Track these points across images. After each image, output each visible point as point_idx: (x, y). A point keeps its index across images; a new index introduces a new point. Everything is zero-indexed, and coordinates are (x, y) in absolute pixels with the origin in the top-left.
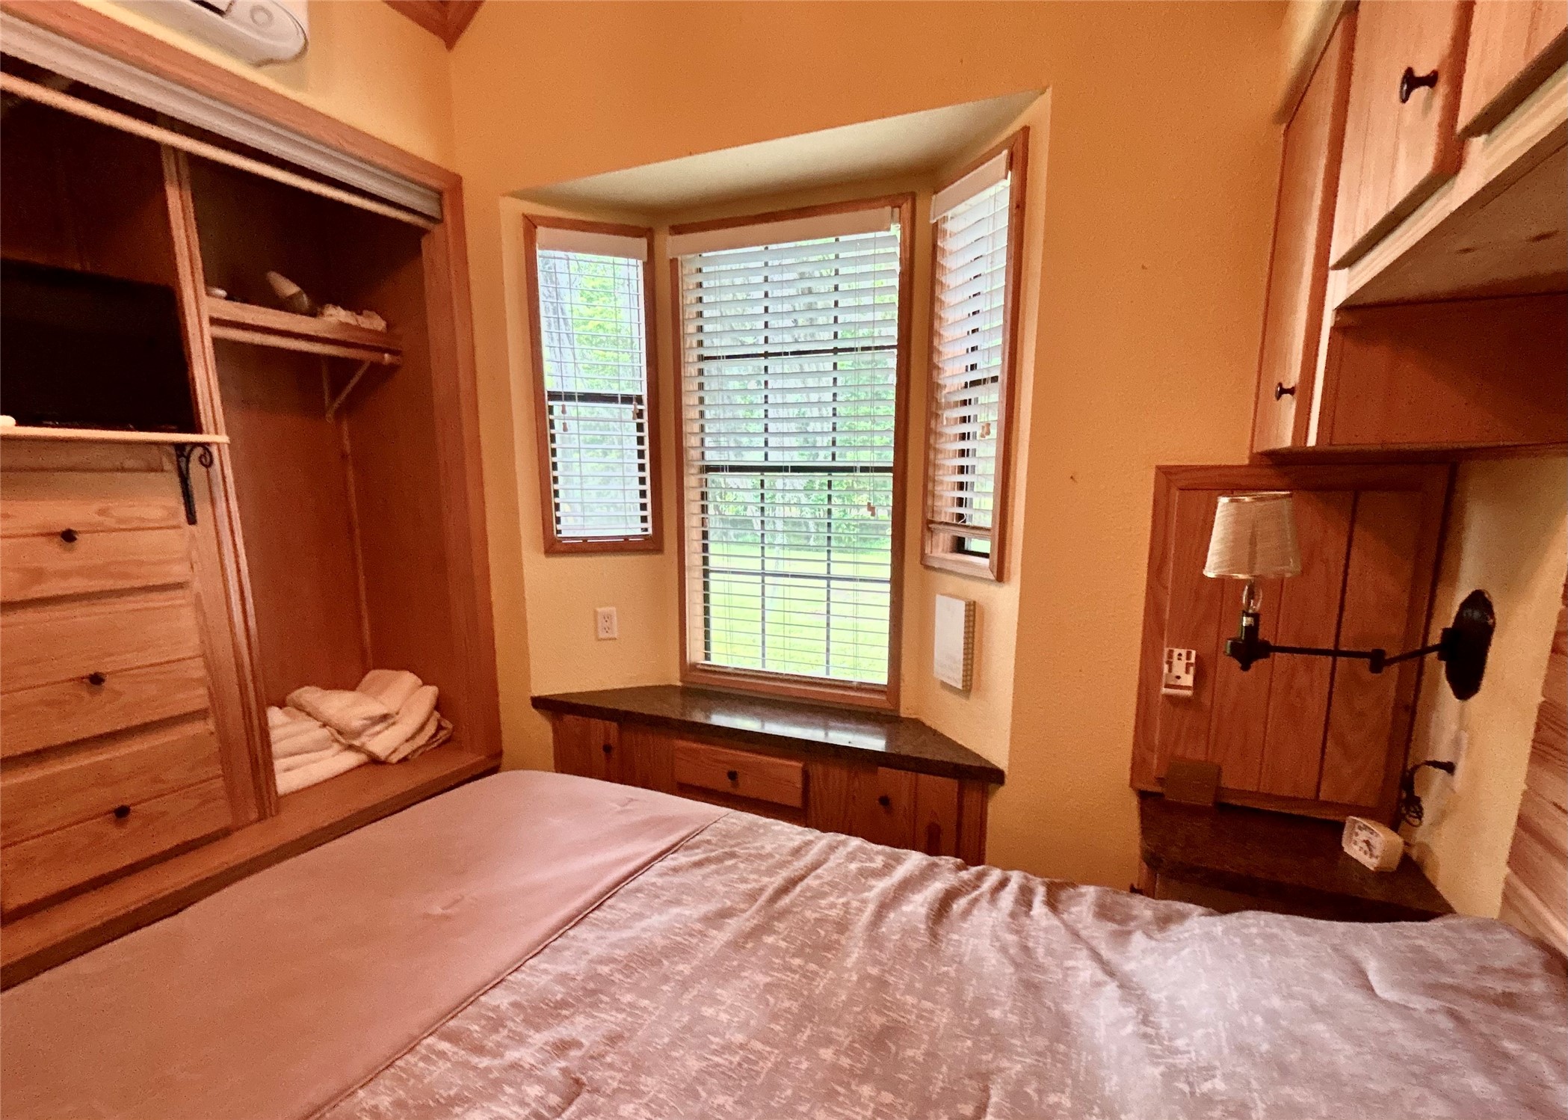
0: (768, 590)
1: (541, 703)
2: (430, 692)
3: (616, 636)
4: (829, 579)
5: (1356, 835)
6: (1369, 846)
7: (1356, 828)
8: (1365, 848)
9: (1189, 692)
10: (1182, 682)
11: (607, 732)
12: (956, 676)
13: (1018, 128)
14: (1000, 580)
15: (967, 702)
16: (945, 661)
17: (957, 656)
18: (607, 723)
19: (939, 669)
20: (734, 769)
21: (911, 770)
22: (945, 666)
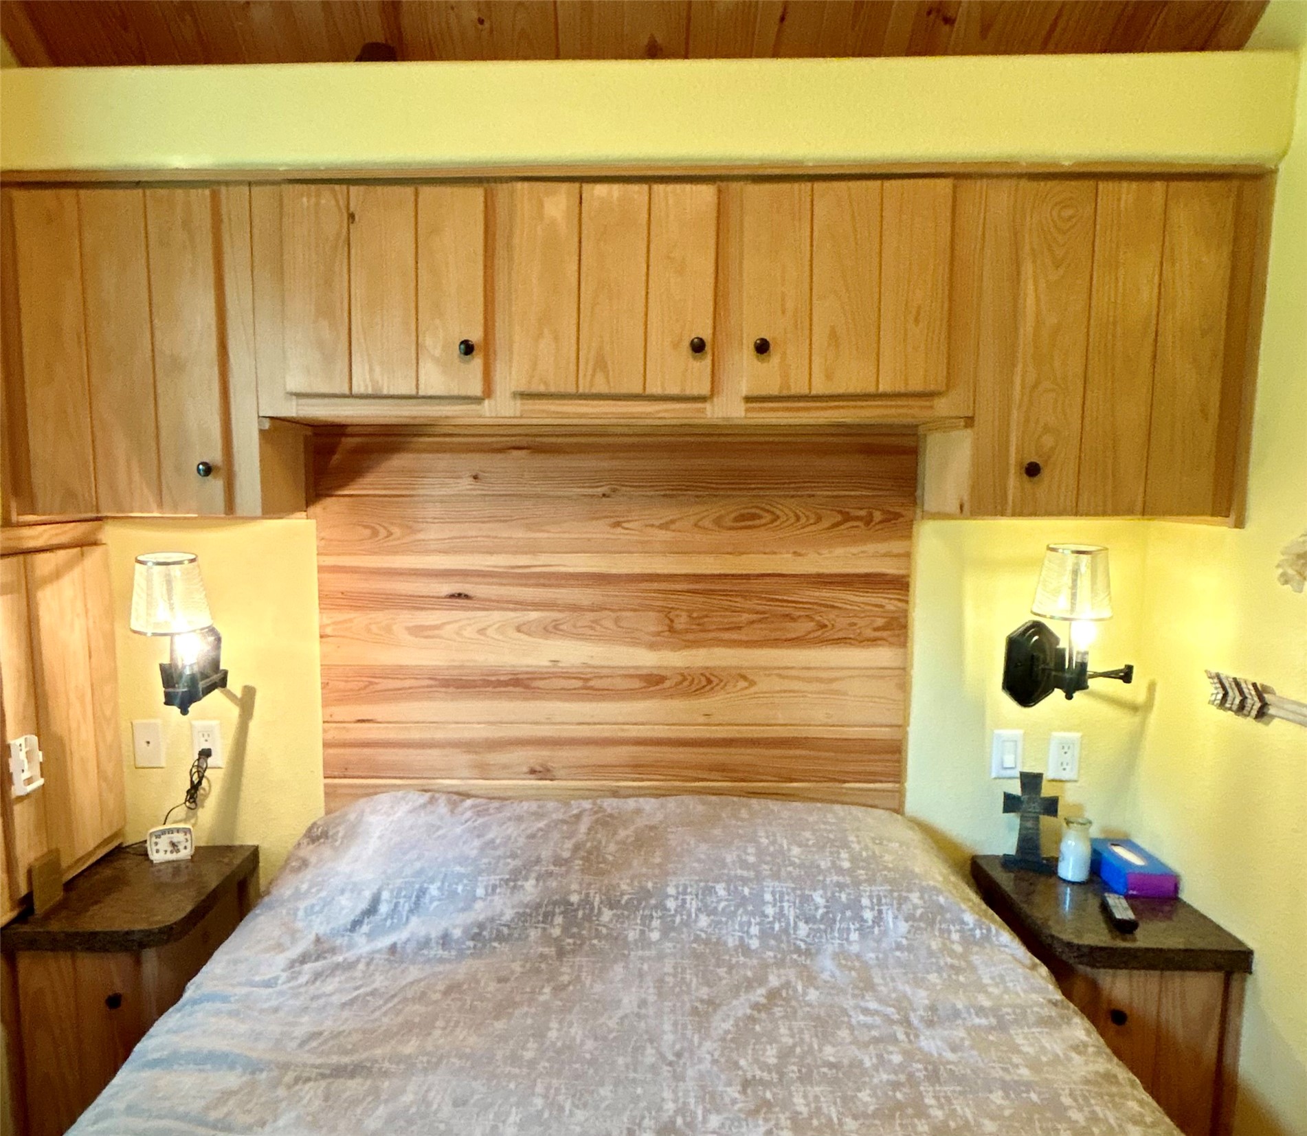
5: (156, 844)
6: (173, 845)
7: (154, 839)
8: (169, 848)
9: (40, 782)
10: (26, 775)
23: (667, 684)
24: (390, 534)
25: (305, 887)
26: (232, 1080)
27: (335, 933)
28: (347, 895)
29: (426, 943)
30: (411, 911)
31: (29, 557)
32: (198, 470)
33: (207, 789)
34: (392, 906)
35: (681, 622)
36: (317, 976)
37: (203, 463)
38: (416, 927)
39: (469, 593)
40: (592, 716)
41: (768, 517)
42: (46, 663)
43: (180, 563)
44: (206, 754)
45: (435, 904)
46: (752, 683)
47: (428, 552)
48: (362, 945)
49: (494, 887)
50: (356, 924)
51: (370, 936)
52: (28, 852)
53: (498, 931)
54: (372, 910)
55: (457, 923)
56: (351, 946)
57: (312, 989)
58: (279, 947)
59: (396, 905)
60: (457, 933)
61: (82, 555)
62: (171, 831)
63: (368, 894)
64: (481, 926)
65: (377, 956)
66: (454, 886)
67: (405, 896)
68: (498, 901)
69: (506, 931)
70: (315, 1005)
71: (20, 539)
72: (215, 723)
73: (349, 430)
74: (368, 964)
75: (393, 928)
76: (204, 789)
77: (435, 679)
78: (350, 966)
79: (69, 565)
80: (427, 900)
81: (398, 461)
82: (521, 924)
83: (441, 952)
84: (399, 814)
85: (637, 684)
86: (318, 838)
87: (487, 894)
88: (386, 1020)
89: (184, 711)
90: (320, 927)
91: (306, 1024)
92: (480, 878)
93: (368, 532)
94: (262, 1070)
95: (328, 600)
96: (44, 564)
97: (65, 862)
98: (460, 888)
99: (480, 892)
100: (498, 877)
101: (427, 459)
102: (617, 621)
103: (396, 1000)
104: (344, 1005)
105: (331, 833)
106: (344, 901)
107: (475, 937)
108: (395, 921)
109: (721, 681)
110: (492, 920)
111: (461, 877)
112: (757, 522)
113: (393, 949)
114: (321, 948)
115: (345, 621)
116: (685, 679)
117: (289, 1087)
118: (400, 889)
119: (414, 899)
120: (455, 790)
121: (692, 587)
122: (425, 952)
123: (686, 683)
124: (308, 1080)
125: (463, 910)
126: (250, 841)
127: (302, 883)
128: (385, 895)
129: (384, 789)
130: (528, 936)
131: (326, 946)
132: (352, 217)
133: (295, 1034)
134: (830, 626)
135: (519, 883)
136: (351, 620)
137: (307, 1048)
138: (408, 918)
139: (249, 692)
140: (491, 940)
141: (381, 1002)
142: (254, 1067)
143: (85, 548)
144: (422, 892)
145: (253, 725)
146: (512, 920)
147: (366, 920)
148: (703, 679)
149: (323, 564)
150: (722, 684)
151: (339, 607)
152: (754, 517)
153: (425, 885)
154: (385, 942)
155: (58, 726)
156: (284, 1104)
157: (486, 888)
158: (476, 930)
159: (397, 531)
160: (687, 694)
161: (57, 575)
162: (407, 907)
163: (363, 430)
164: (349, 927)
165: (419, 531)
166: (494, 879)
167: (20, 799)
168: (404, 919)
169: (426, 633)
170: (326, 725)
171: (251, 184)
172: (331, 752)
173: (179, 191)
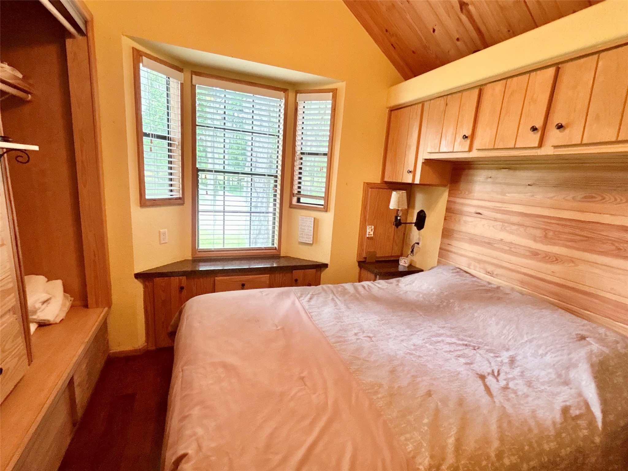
0: (226, 218)
1: (138, 276)
2: (58, 284)
3: (167, 242)
4: (251, 213)
5: (401, 261)
6: (405, 262)
7: (401, 259)
9: (373, 236)
10: (370, 233)
11: (180, 281)
12: (309, 240)
13: (333, 88)
14: (326, 211)
15: (311, 247)
16: (304, 236)
17: (310, 234)
18: (181, 277)
19: (301, 238)
20: (243, 283)
21: (303, 269)
22: (304, 237)
23: (539, 256)
24: (465, 193)
31: (381, 190)
32: (408, 172)
35: (550, 234)
37: (409, 170)
39: (481, 213)
40: (510, 260)
41: (600, 198)
44: (417, 244)
46: (576, 265)
47: (473, 199)
62: (405, 259)
77: (468, 237)
85: (528, 253)
89: (397, 228)
93: (460, 192)
95: (448, 210)
97: (378, 255)
102: (525, 230)
109: (562, 261)
112: (594, 200)
116: (547, 256)
121: (557, 222)
123: (547, 258)
132: (447, 104)
134: (624, 250)
148: (554, 258)
149: (449, 200)
150: (562, 262)
151: (450, 212)
152: (593, 197)
159: (467, 192)
160: (546, 262)
167: (368, 238)
169: (468, 223)
170: (442, 244)
171: (431, 100)
172: (441, 251)
173: (416, 106)
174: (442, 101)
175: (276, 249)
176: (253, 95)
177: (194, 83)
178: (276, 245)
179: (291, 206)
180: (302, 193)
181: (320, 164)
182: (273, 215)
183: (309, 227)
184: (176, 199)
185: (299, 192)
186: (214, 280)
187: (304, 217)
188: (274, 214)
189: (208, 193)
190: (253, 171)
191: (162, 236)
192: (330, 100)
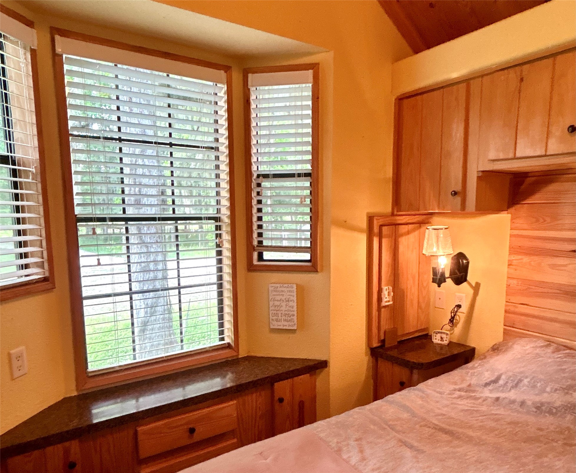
3: (27, 372)
5: (436, 336)
6: (442, 338)
7: (435, 334)
8: (440, 339)
9: (391, 303)
10: (387, 299)
11: (67, 452)
12: (290, 323)
13: (314, 62)
14: (316, 271)
15: (294, 335)
16: (280, 318)
17: (291, 313)
18: (67, 444)
19: (275, 323)
20: (191, 426)
21: (290, 378)
22: (280, 321)
24: (545, 221)
25: (476, 365)
26: (405, 415)
27: (478, 385)
28: (489, 372)
29: (513, 402)
30: (512, 387)
31: (397, 226)
32: (452, 194)
33: (458, 320)
34: (505, 382)
36: (460, 397)
37: (454, 191)
38: (512, 395)
42: (400, 262)
43: (442, 229)
44: (459, 306)
45: (525, 388)
47: (561, 230)
48: (487, 393)
49: (556, 390)
50: (487, 385)
51: (491, 391)
52: (385, 325)
53: (550, 409)
54: (496, 381)
55: (531, 398)
56: (481, 392)
57: (455, 401)
58: (455, 383)
59: (507, 382)
60: (529, 403)
61: (420, 227)
62: (442, 333)
63: (496, 374)
64: (542, 404)
65: (489, 399)
66: (536, 383)
67: (512, 380)
68: (556, 396)
69: (554, 411)
70: (452, 406)
71: (396, 220)
72: (464, 295)
73: (530, 175)
74: (484, 401)
75: (502, 391)
76: (456, 320)
77: (560, 290)
78: (476, 399)
79: (414, 230)
80: (521, 385)
81: (553, 187)
82: (563, 410)
83: (519, 408)
84: (528, 347)
86: (495, 349)
87: (551, 392)
88: (475, 422)
89: (439, 286)
90: (474, 381)
91: (444, 410)
92: (550, 383)
93: (534, 220)
94: (416, 417)
95: (514, 250)
96: (403, 229)
97: (400, 333)
98: (539, 385)
99: (548, 389)
100: (560, 386)
101: (567, 186)
103: (484, 417)
104: (462, 410)
105: (500, 348)
106: (487, 374)
107: (538, 408)
108: (505, 389)
110: (549, 403)
111: (541, 380)
113: (497, 399)
114: (470, 389)
115: (520, 259)
117: (421, 426)
118: (511, 377)
119: (515, 382)
120: (564, 344)
122: (512, 405)
124: (429, 427)
125: (537, 395)
126: (473, 345)
127: (477, 363)
128: (503, 377)
129: (528, 336)
130: (565, 417)
131: (472, 389)
132: (522, 80)
133: (436, 411)
135: (571, 392)
136: (522, 259)
137: (437, 417)
138: (510, 389)
139: (478, 285)
140: (545, 412)
141: (479, 415)
142: (414, 415)
143: (421, 225)
144: (520, 381)
145: (478, 298)
146: (559, 407)
147: (492, 384)
149: (513, 234)
151: (518, 253)
153: (522, 379)
154: (495, 395)
155: (403, 286)
156: (415, 431)
157: (552, 388)
158: (539, 405)
159: (548, 220)
161: (408, 233)
162: (511, 385)
163: (537, 174)
164: (484, 384)
165: (560, 220)
166: (557, 386)
167: (385, 307)
168: (509, 389)
169: (558, 268)
170: (508, 303)
171: (482, 76)
172: (507, 315)
173: (455, 87)
174: (512, 75)
175: (229, 346)
176: (168, 75)
177: (59, 50)
178: (229, 339)
179: (251, 268)
180: (265, 243)
181: (299, 192)
182: (218, 288)
183: (288, 301)
184: (38, 281)
185: (260, 242)
186: (136, 433)
187: (279, 285)
188: (220, 286)
189: (102, 262)
190: (176, 212)
191: (14, 361)
192: (310, 83)
